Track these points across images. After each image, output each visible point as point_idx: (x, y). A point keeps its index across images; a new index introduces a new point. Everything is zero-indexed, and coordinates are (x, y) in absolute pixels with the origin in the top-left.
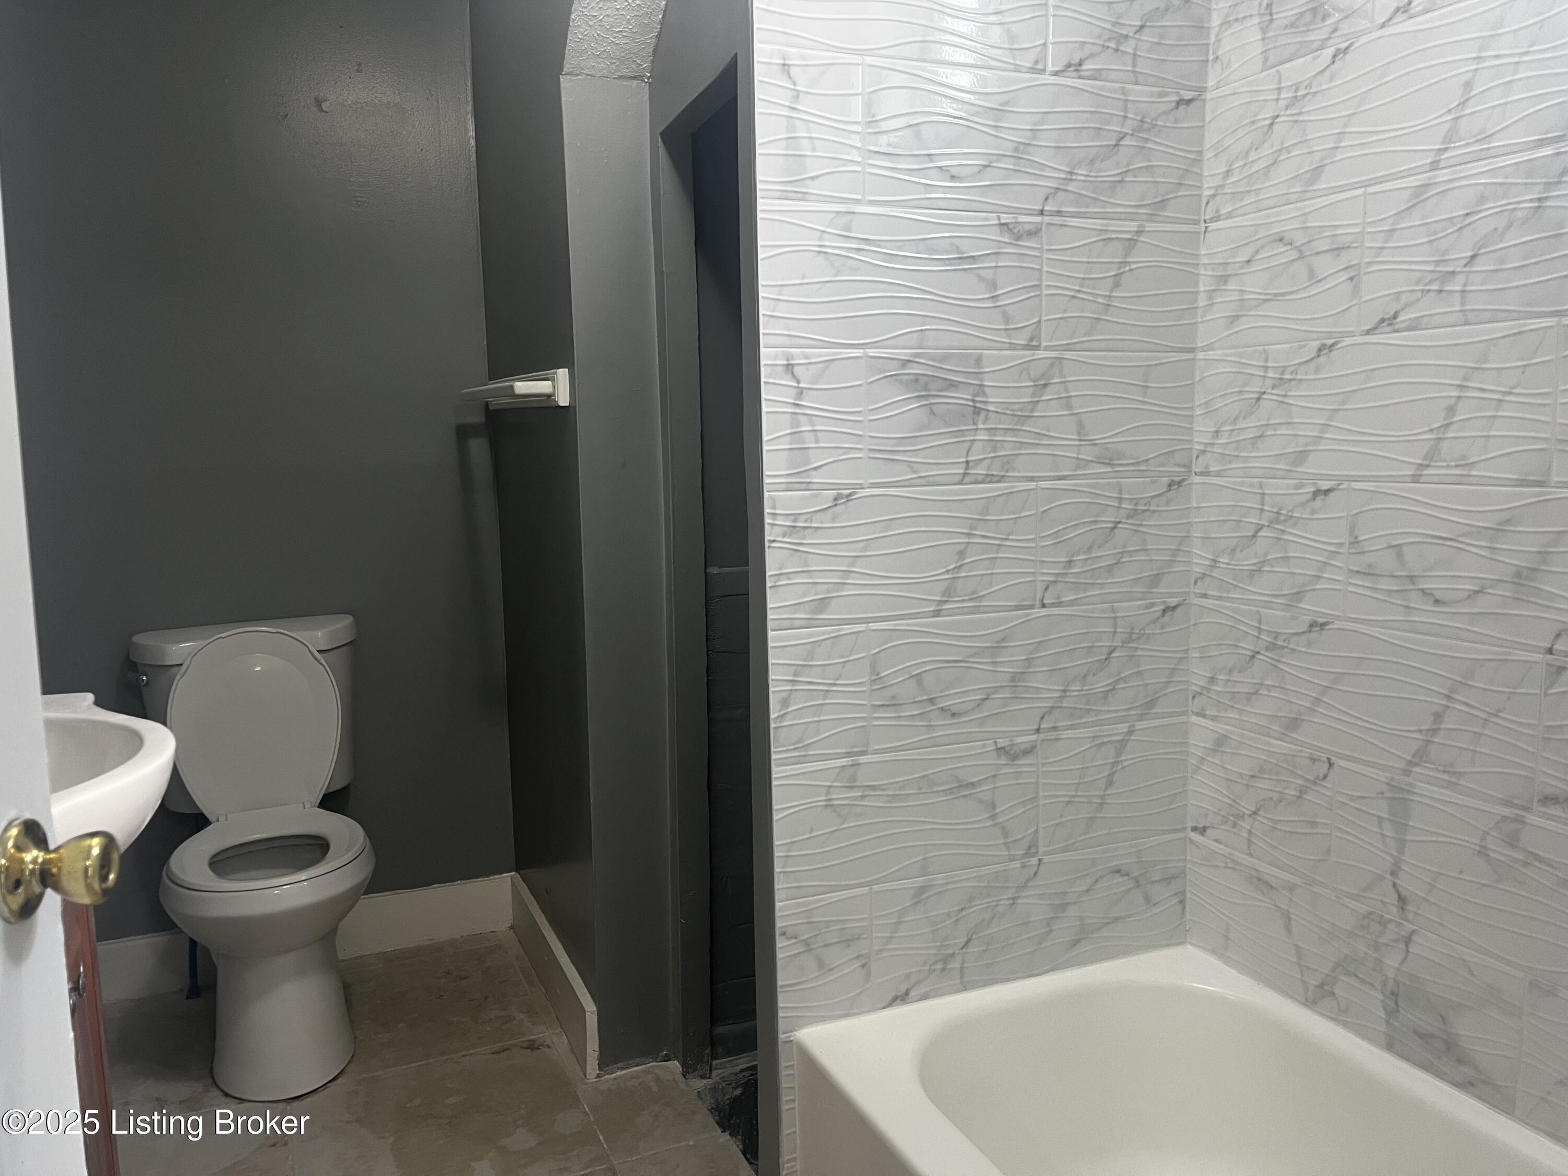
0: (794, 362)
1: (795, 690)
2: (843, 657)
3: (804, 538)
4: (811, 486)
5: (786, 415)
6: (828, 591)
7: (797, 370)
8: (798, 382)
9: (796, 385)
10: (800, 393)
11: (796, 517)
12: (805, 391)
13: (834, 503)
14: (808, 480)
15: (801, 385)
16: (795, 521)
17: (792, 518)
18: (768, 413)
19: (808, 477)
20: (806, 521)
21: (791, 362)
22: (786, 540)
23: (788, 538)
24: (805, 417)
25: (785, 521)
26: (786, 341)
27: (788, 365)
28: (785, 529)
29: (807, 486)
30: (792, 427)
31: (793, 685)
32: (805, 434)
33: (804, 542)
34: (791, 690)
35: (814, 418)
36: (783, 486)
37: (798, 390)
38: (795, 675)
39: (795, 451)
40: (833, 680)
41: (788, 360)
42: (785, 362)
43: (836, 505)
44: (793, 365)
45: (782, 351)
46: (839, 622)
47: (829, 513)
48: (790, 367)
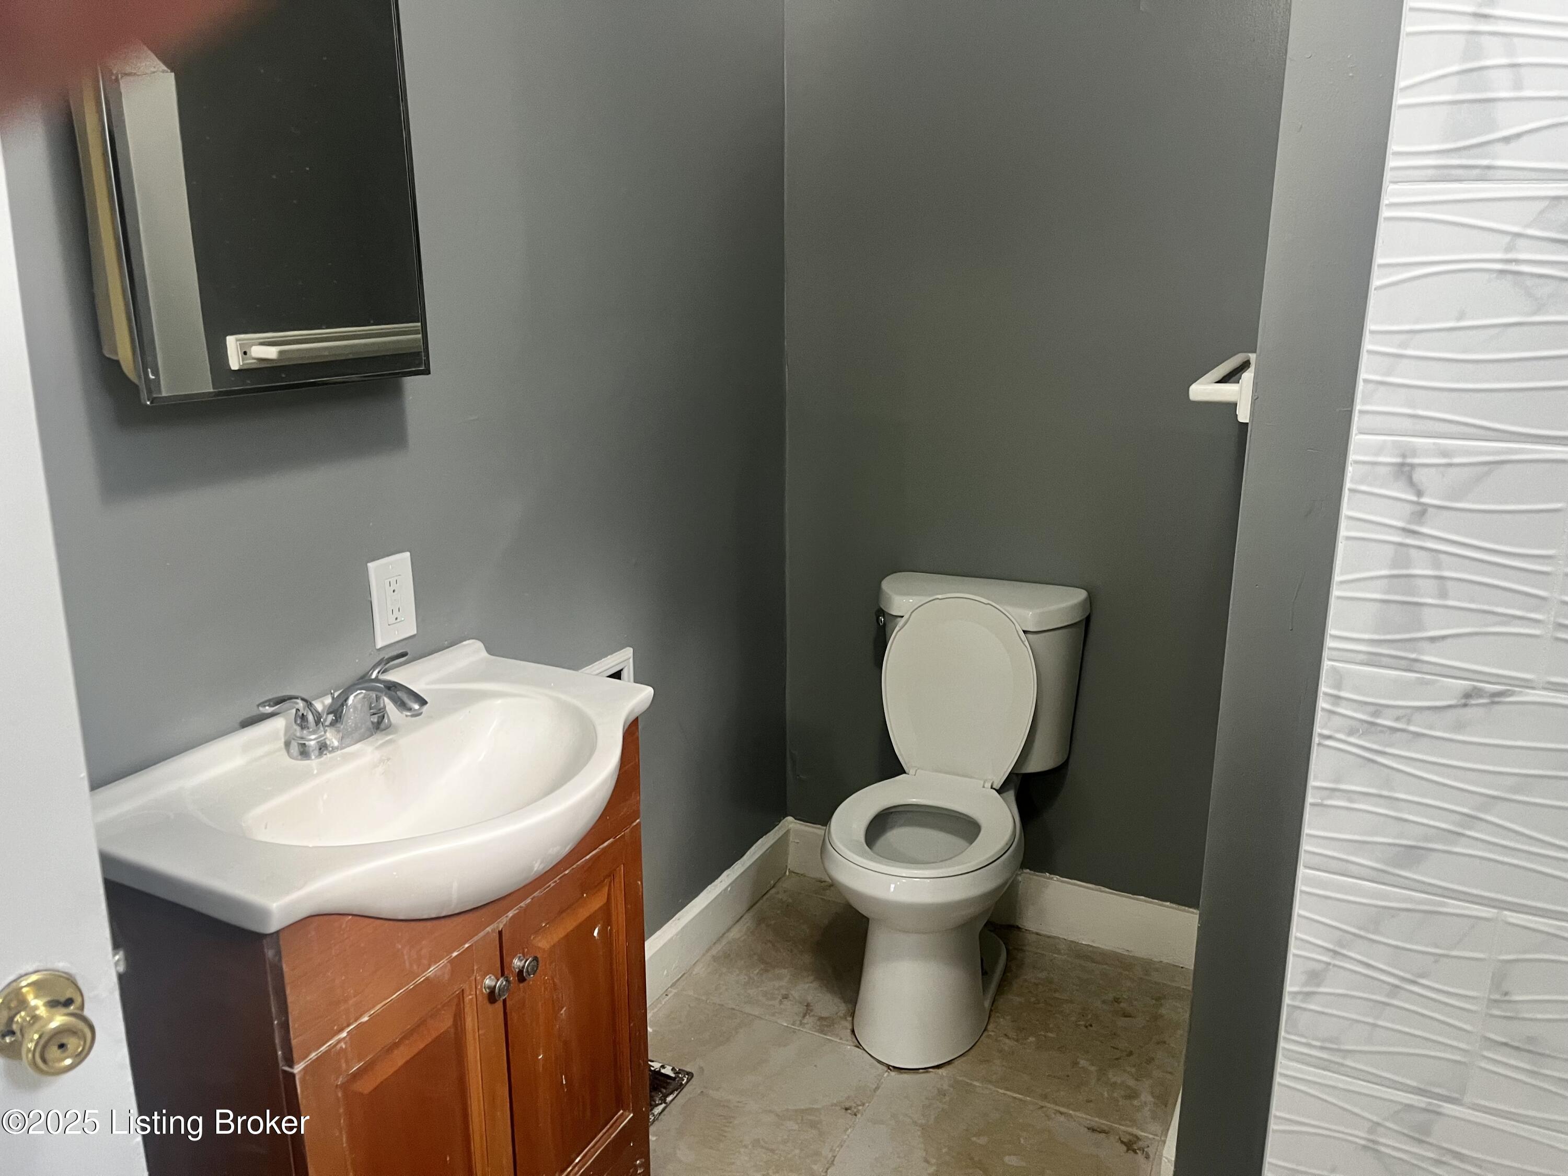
0: (1416, 461)
1: (1335, 966)
2: (1437, 947)
3: (1391, 745)
4: (1417, 666)
5: (1386, 546)
6: (1426, 839)
7: (1420, 476)
8: (1419, 493)
9: (1414, 498)
10: (1421, 512)
11: (1378, 710)
12: (1430, 510)
13: (1463, 701)
14: (1413, 656)
15: (1425, 500)
16: (1376, 714)
17: (1372, 709)
18: (1348, 538)
19: (1414, 651)
20: (1397, 719)
21: (1409, 460)
22: (1352, 739)
23: (1359, 737)
24: (1423, 553)
25: (1355, 711)
26: (1407, 424)
27: (1402, 465)
28: (1353, 723)
29: (1411, 665)
30: (1394, 565)
31: (1333, 958)
32: (1420, 582)
33: (1388, 750)
34: (1329, 964)
35: (1442, 556)
36: (1361, 657)
37: (1419, 508)
38: (1340, 943)
39: (1393, 606)
40: (1412, 974)
41: (1404, 456)
42: (1399, 460)
43: (1465, 705)
44: (1412, 466)
45: (1394, 442)
46: (1440, 891)
47: (1450, 715)
48: (1407, 469)
